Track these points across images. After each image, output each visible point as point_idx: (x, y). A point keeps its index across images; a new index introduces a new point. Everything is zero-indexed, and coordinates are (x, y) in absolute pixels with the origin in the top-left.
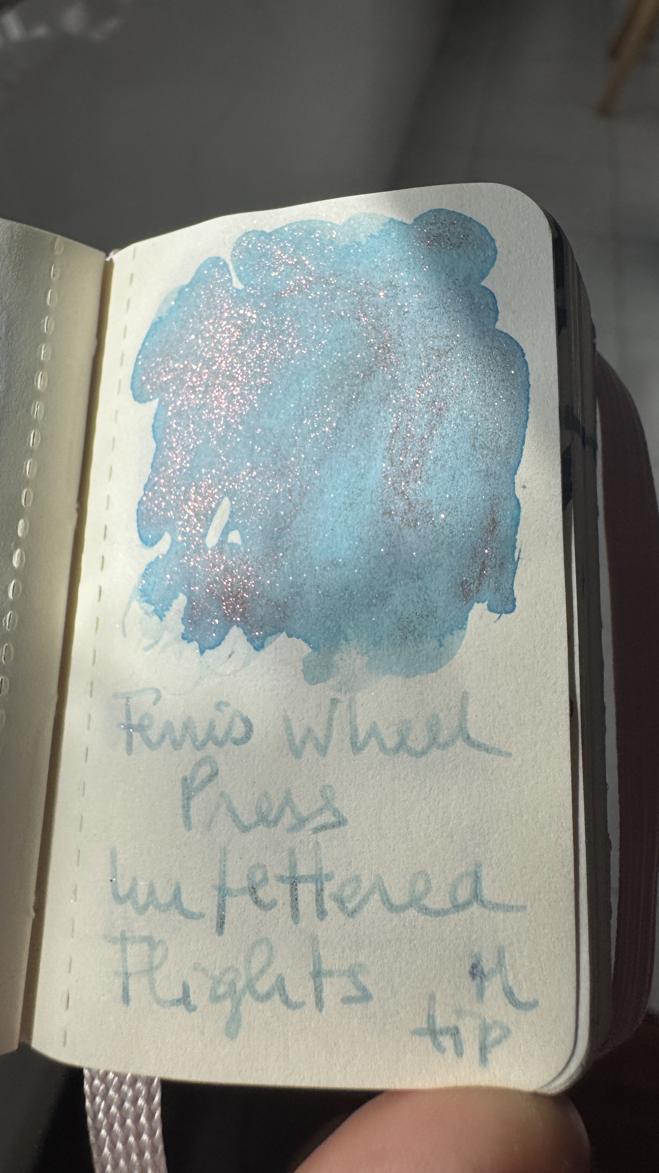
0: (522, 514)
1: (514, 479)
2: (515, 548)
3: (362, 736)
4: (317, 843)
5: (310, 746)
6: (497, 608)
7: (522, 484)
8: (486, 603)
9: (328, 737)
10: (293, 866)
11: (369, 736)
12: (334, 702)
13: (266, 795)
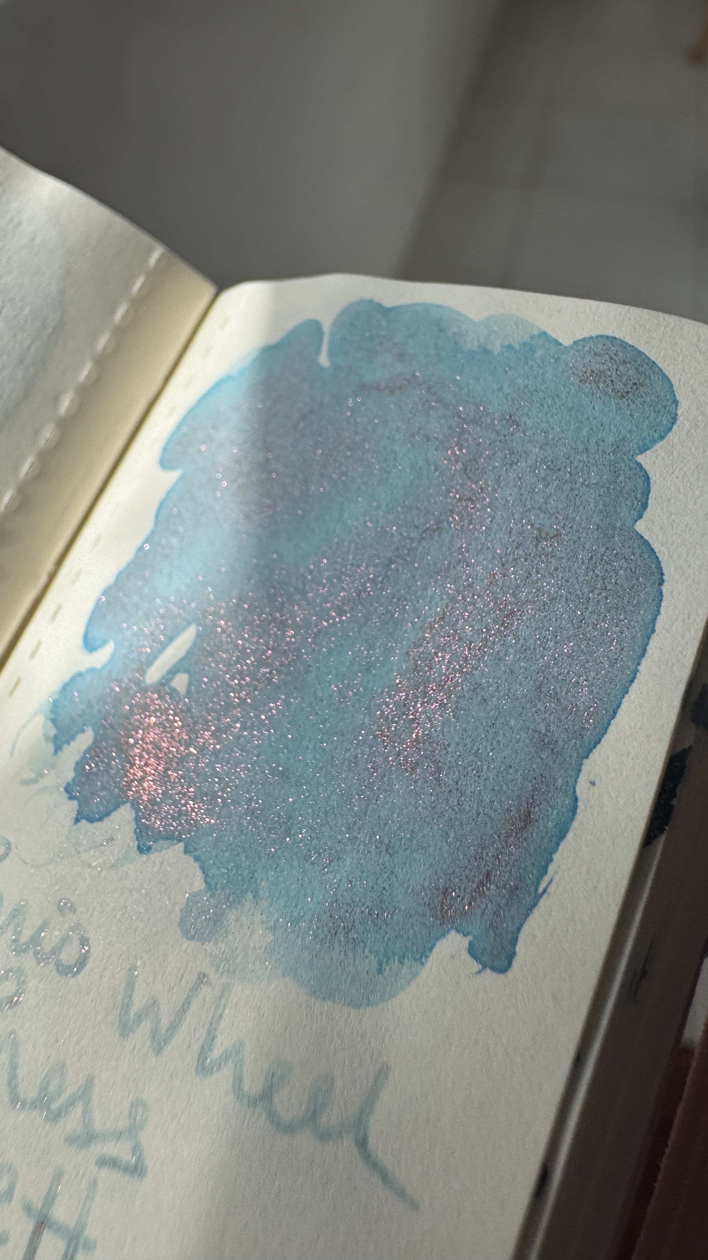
0: (575, 824)
1: (581, 764)
2: (546, 872)
3: (217, 1052)
4: (95, 1182)
5: (145, 1028)
6: (482, 954)
7: (592, 778)
8: (470, 938)
9: (174, 1027)
10: (50, 1199)
11: (226, 1057)
12: (202, 978)
13: (61, 1067)
